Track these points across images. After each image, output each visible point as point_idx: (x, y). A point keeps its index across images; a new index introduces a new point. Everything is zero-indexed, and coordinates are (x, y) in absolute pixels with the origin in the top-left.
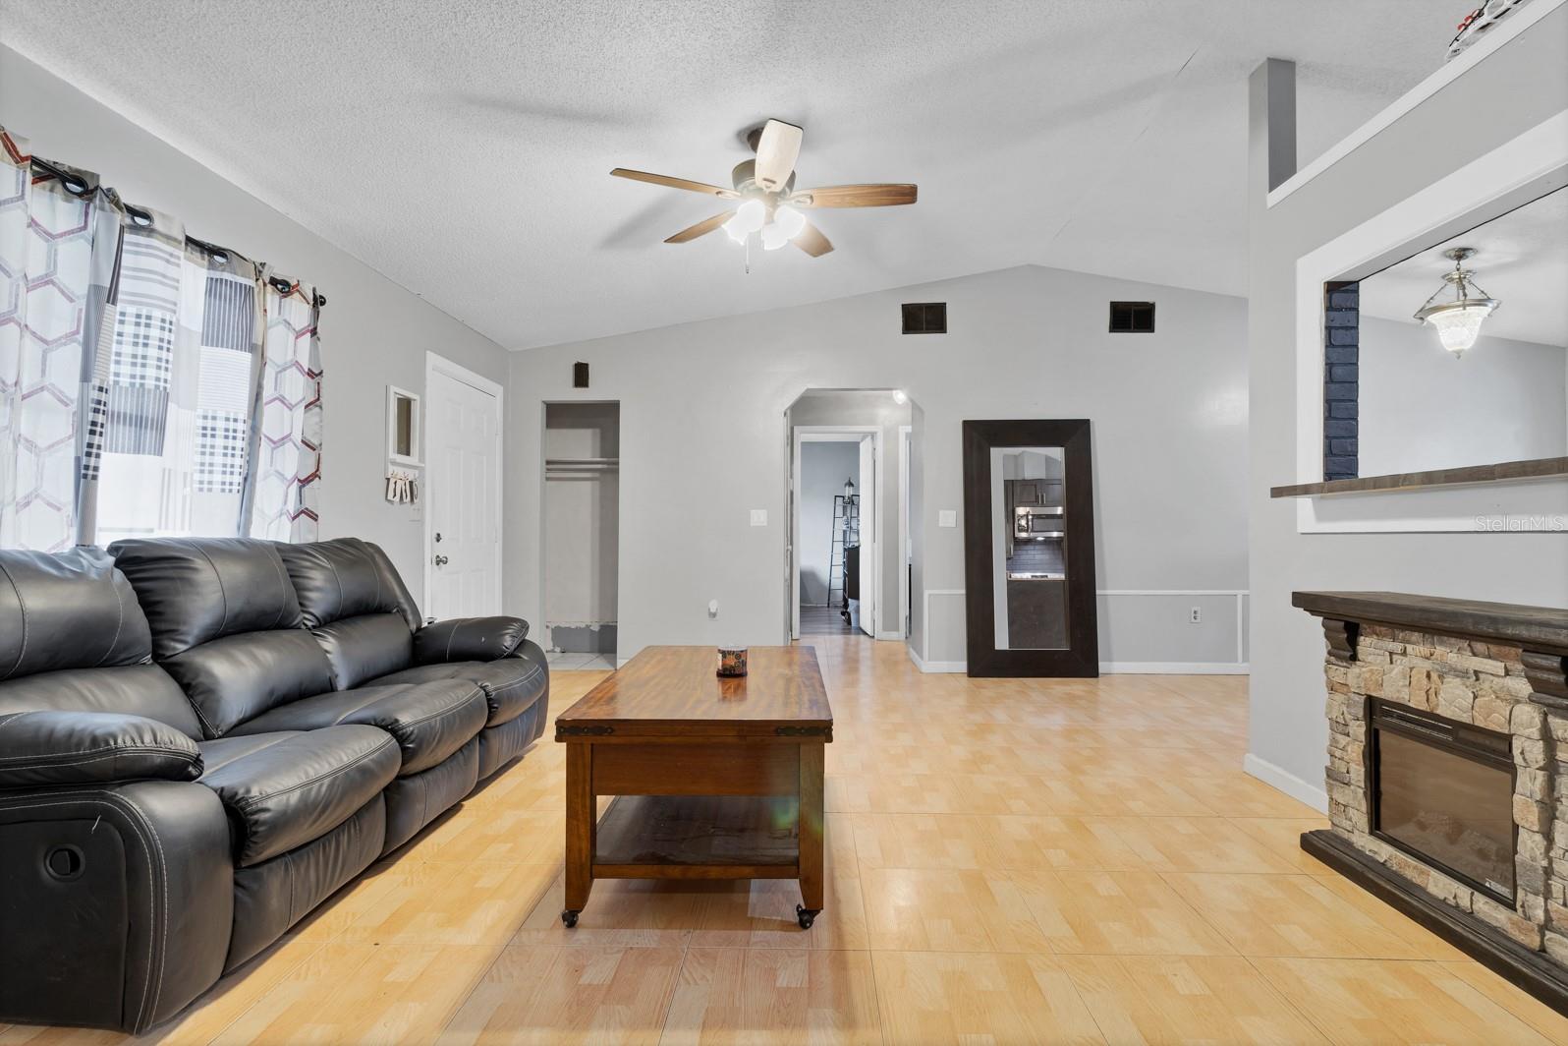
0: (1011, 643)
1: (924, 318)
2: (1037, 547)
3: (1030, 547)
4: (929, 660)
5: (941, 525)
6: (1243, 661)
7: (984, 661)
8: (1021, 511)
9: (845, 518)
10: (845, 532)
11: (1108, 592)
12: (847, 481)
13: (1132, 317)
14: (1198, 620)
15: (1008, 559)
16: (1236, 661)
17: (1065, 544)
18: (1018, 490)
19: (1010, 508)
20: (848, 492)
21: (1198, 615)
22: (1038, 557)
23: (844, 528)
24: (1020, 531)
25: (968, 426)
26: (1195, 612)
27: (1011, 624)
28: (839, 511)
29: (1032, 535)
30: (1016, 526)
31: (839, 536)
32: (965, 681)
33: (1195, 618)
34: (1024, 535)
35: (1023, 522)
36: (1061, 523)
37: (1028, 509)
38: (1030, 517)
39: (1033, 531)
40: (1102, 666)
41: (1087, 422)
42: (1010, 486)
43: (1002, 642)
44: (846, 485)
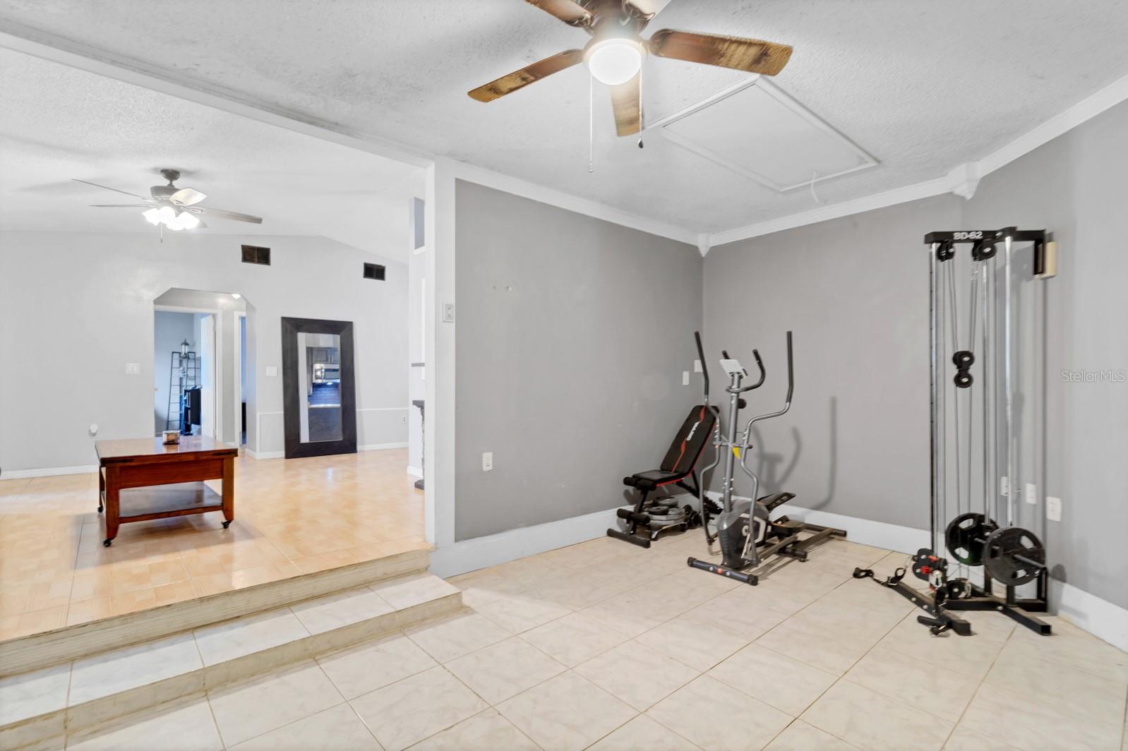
0: (310, 440)
1: (257, 255)
2: (328, 389)
3: (323, 389)
4: (260, 451)
5: (268, 374)
7: (295, 449)
8: (317, 366)
9: (181, 368)
10: (181, 379)
11: (363, 410)
12: (183, 341)
13: (374, 272)
14: (406, 422)
15: (309, 396)
17: (340, 386)
18: (315, 353)
19: (310, 364)
20: (184, 349)
21: (406, 419)
22: (328, 395)
23: (181, 375)
24: (317, 378)
25: (285, 320)
26: (404, 418)
27: (310, 428)
28: (176, 363)
29: (324, 381)
30: (314, 376)
31: (176, 381)
32: (284, 460)
33: (404, 421)
34: (319, 381)
35: (319, 373)
36: (338, 374)
37: (322, 365)
38: (323, 370)
39: (325, 378)
40: (359, 447)
41: (350, 324)
42: (310, 351)
43: (305, 438)
44: (182, 344)
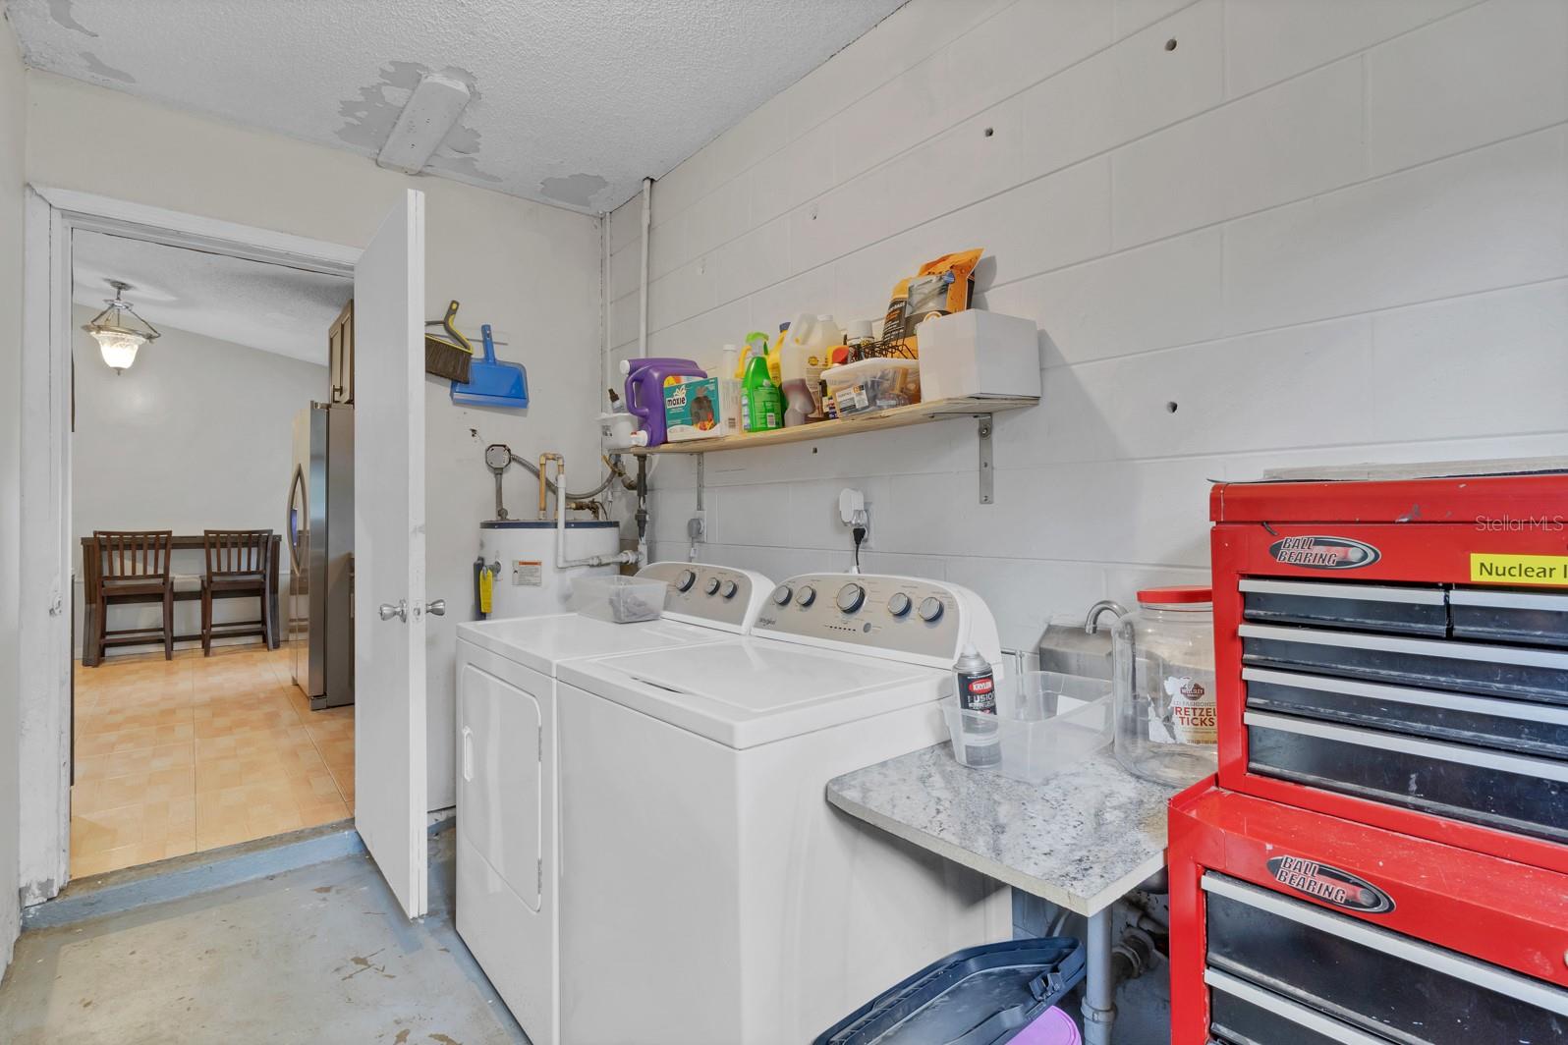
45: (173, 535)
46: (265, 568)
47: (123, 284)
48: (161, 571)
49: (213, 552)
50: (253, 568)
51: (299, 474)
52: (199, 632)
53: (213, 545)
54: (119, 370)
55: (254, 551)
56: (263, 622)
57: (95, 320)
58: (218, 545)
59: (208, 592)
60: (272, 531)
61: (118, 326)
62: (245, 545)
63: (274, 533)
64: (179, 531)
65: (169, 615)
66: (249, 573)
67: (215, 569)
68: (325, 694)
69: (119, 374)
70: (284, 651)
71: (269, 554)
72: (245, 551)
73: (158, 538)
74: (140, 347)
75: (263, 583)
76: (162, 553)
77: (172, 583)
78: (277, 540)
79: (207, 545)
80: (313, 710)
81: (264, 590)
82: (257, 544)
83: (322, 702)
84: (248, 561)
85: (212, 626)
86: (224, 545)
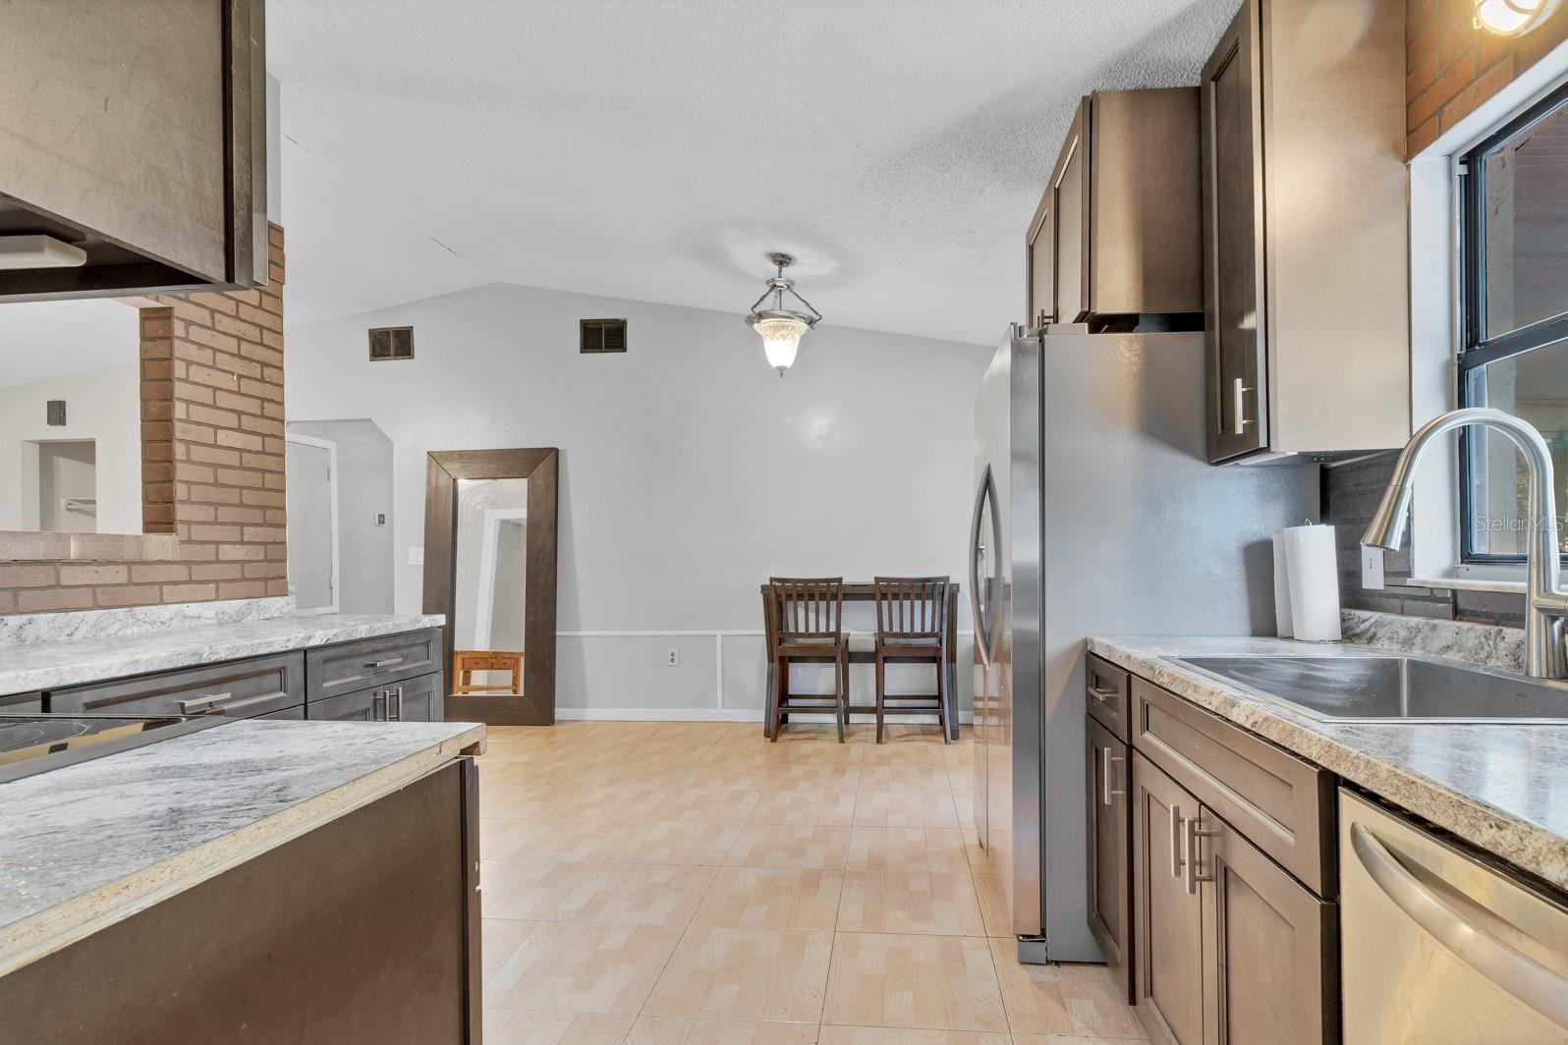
1: (392, 344)
5: (411, 563)
6: (723, 707)
11: (582, 633)
13: (602, 336)
14: (676, 663)
16: (716, 707)
21: (676, 657)
26: (672, 654)
33: (672, 661)
41: (554, 451)
45: (844, 582)
46: (941, 630)
47: (783, 256)
48: (833, 629)
49: (885, 604)
50: (928, 630)
51: (988, 485)
52: (873, 703)
53: (884, 596)
54: (781, 370)
55: (929, 604)
56: (939, 697)
57: (755, 306)
58: (890, 596)
59: (881, 655)
60: (948, 578)
61: (780, 310)
62: (919, 597)
63: (952, 581)
64: (850, 578)
65: (844, 678)
66: (923, 635)
67: (886, 629)
68: (1043, 934)
69: (781, 375)
70: (967, 746)
71: (945, 610)
72: (918, 604)
73: (828, 586)
74: (803, 338)
75: (940, 649)
76: (833, 604)
77: (847, 641)
78: (956, 589)
79: (878, 596)
80: (1023, 963)
81: (941, 658)
82: (931, 596)
83: (1037, 950)
84: (920, 618)
85: (885, 698)
86: (895, 596)
